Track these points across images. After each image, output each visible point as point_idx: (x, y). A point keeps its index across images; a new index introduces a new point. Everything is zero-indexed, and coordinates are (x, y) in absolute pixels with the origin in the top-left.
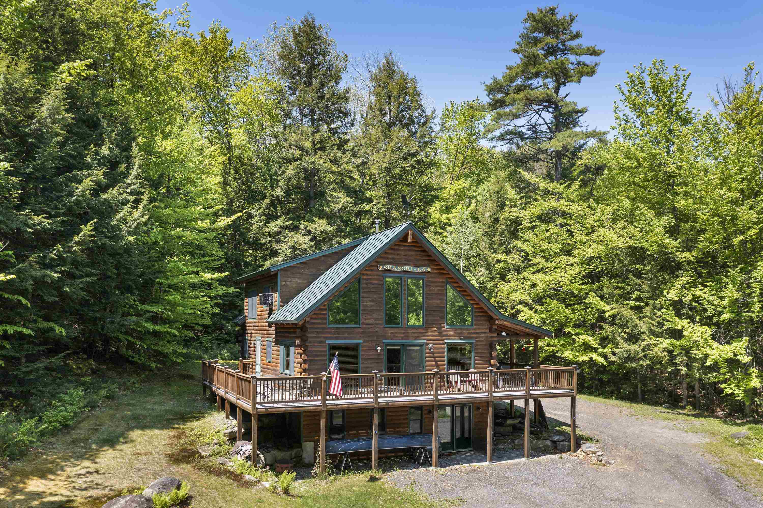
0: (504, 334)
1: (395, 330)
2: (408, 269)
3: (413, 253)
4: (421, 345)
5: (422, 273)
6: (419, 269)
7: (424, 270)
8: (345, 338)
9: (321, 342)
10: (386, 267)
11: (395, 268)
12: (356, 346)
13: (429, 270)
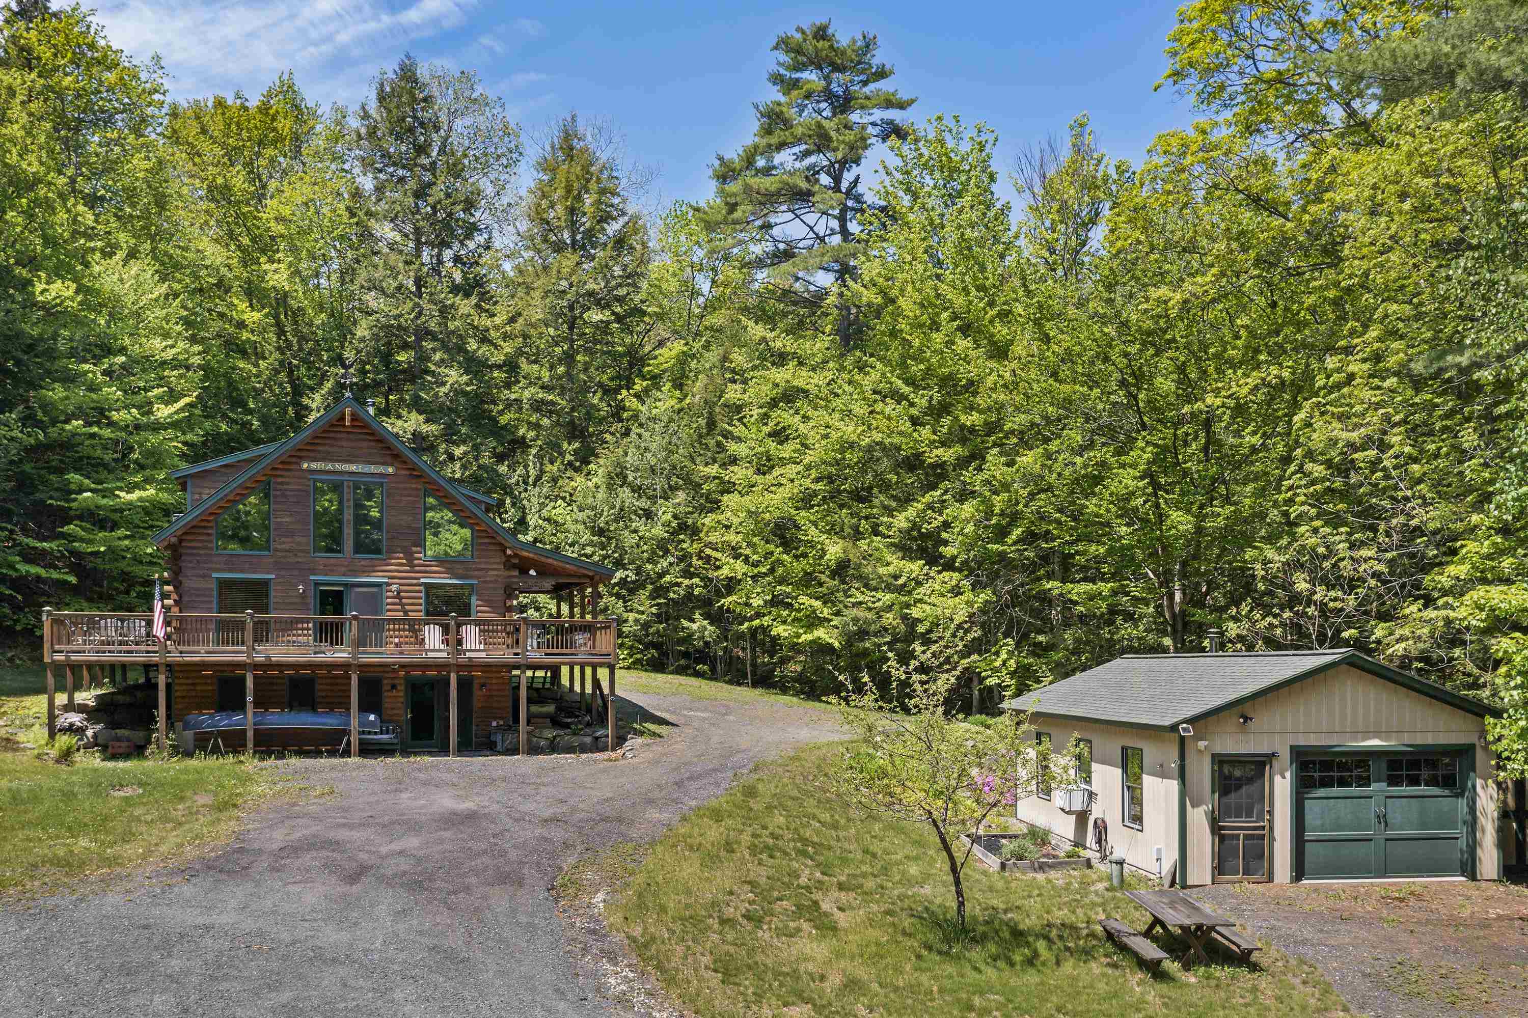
0: (532, 572)
1: (332, 561)
2: (353, 468)
3: (365, 444)
4: (379, 585)
5: (381, 475)
6: (373, 469)
7: (381, 469)
8: (242, 572)
9: (204, 576)
10: (314, 466)
11: (330, 467)
12: (265, 584)
13: (390, 470)
